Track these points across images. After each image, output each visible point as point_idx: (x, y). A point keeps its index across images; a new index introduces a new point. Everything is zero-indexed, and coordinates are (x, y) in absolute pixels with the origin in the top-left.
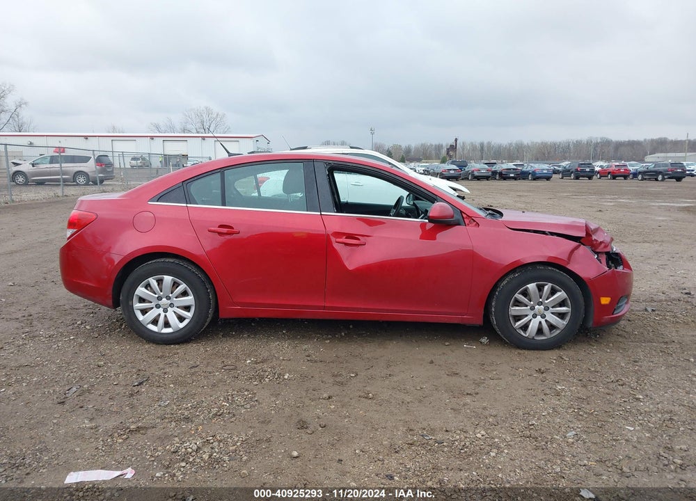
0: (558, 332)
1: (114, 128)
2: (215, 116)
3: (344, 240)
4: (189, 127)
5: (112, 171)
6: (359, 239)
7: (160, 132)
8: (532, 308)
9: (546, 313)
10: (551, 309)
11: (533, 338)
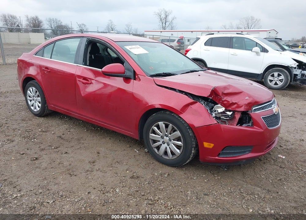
0: (176, 157)
1: (208, 28)
2: (255, 20)
3: (81, 80)
4: (241, 26)
5: (184, 46)
6: (88, 81)
7: (226, 29)
8: (162, 137)
9: (170, 142)
10: (172, 141)
11: (162, 156)
